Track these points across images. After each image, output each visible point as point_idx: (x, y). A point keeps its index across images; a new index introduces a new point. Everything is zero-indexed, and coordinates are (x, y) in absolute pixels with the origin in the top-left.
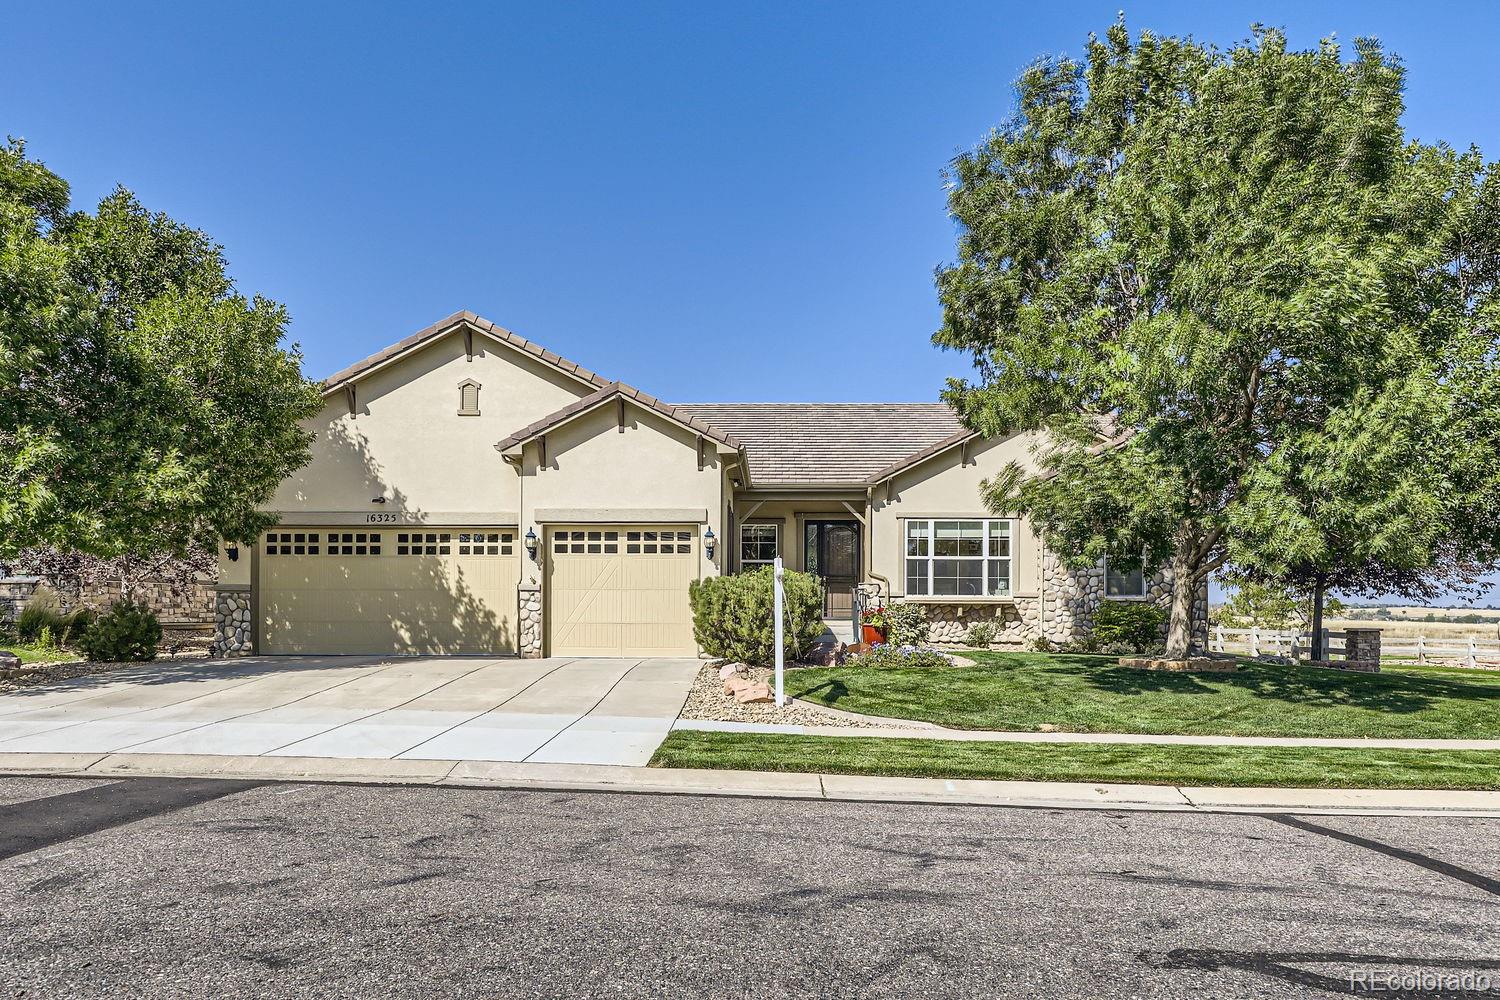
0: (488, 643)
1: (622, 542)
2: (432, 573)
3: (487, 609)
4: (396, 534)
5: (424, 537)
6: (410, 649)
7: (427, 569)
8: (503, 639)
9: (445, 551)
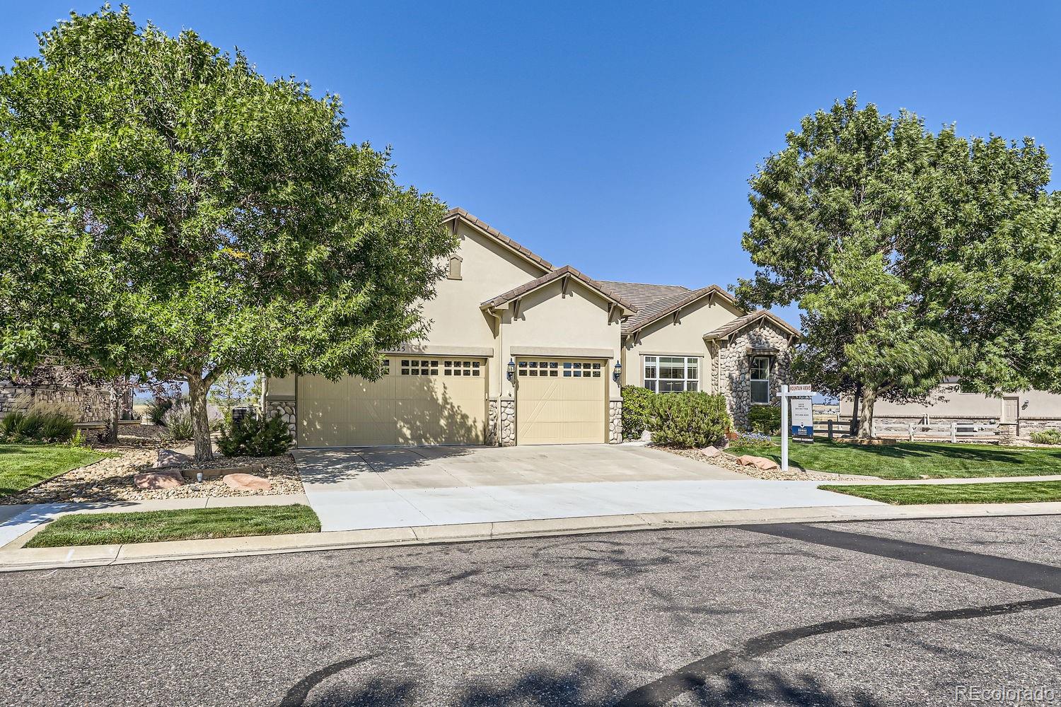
0: (464, 436)
1: (561, 369)
2: (425, 388)
3: (463, 413)
4: (400, 360)
5: (420, 363)
6: (410, 442)
7: (422, 386)
8: (474, 434)
9: (435, 373)
